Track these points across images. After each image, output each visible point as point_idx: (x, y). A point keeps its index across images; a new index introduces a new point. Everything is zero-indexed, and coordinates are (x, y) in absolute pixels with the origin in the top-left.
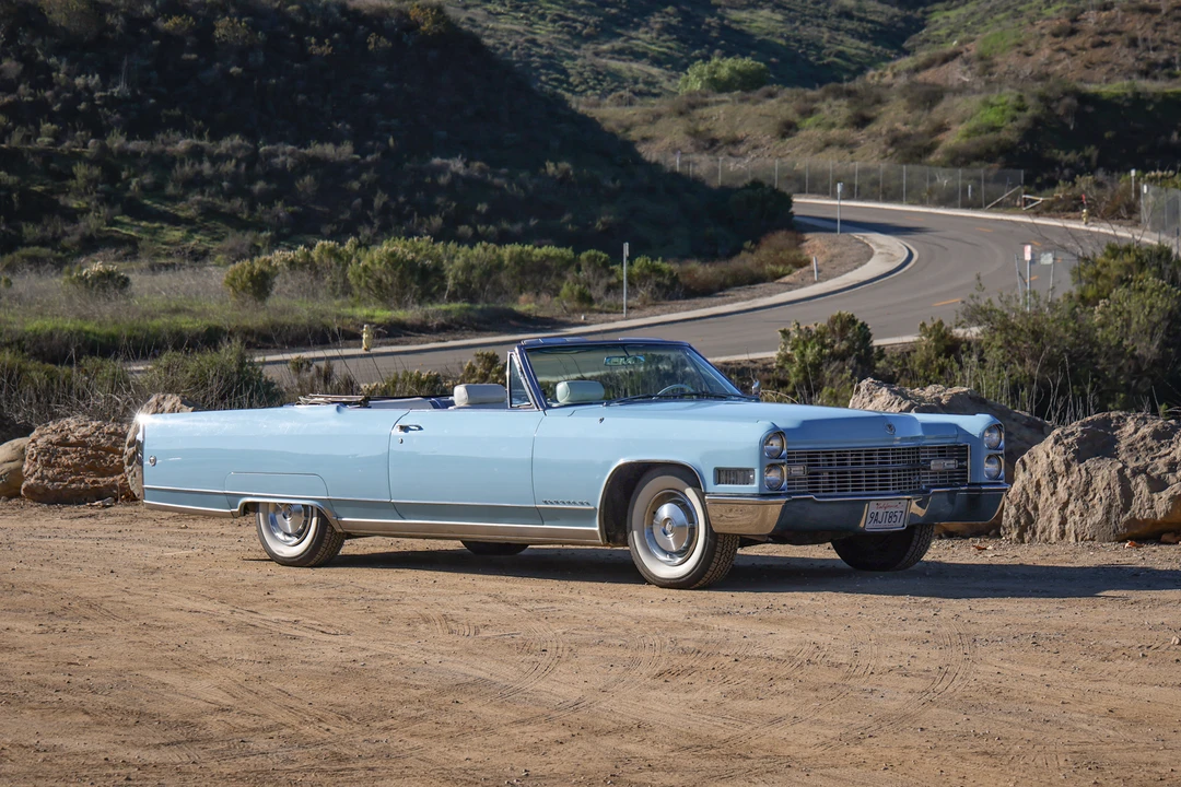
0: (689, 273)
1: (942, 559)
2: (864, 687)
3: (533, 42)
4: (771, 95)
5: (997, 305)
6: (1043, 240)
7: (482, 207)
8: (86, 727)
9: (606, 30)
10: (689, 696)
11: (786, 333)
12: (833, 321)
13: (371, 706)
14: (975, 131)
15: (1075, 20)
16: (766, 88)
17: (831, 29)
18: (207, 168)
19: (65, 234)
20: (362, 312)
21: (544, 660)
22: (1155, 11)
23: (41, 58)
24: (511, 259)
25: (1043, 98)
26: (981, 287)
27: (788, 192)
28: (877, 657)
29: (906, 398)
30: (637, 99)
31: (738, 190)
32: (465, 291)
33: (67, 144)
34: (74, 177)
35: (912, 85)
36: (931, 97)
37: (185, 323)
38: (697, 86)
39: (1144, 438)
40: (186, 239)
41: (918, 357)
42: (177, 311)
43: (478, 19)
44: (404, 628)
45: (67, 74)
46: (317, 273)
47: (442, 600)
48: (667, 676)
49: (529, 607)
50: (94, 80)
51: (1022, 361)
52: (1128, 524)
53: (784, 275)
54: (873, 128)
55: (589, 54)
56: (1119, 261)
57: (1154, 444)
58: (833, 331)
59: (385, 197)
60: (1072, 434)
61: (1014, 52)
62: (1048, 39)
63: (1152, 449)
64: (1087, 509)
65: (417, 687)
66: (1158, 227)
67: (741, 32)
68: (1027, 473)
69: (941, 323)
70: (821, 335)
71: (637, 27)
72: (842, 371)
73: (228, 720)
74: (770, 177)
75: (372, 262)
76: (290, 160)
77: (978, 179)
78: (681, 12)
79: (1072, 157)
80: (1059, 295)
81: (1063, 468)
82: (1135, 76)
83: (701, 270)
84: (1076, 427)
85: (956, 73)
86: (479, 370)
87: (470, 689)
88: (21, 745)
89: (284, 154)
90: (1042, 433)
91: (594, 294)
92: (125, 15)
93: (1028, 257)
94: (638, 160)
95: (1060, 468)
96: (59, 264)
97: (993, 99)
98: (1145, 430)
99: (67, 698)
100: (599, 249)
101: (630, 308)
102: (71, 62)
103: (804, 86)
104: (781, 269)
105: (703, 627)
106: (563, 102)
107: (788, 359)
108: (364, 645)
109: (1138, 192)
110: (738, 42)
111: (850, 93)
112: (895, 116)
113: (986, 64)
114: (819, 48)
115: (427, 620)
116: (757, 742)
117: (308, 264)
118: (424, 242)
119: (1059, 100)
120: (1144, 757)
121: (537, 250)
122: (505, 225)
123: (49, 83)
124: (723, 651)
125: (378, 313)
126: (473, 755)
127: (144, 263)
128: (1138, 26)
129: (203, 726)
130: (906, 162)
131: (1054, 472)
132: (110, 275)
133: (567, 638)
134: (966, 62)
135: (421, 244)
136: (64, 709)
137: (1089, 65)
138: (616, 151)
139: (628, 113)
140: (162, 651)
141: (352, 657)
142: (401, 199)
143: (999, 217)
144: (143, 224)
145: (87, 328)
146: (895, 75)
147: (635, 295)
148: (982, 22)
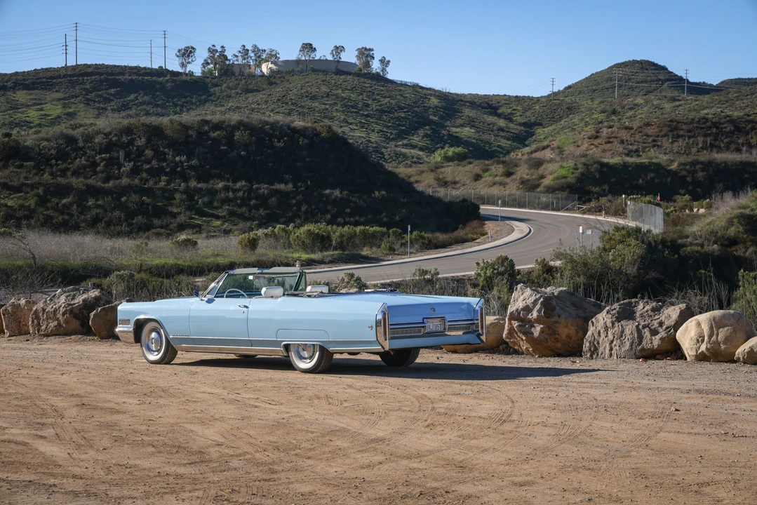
0: (436, 238)
1: (556, 367)
2: (526, 432)
3: (369, 141)
4: (470, 163)
5: (568, 252)
6: (587, 224)
7: (348, 210)
8: (153, 454)
9: (400, 136)
10: (442, 437)
11: (478, 264)
12: (498, 258)
13: (290, 442)
14: (557, 178)
15: (597, 132)
16: (468, 160)
17: (495, 136)
18: (231, 194)
19: (171, 223)
20: (296, 255)
21: (373, 418)
22: (631, 128)
23: (162, 149)
24: (360, 232)
25: (585, 164)
26: (561, 244)
27: (478, 203)
28: (531, 417)
29: (538, 293)
30: (414, 165)
31: (457, 203)
32: (340, 246)
33: (172, 185)
34: (175, 199)
35: (530, 159)
36: (538, 164)
37: (221, 260)
38: (439, 159)
39: (647, 311)
40: (222, 225)
41: (535, 274)
42: (218, 255)
43: (346, 132)
44: (308, 402)
45: (173, 156)
46: (277, 239)
47: (326, 388)
48: (431, 427)
49: (366, 391)
50: (184, 158)
51: (579, 276)
52: (641, 350)
53: (477, 239)
54: (514, 177)
55: (393, 146)
56: (620, 233)
57: (652, 314)
58: (498, 263)
59: (306, 207)
60: (615, 309)
61: (572, 145)
62: (587, 140)
63: (651, 316)
64: (622, 344)
65: (312, 433)
66: (634, 219)
67: (457, 137)
68: (594, 327)
69: (544, 259)
70: (493, 265)
71: (413, 135)
72: (503, 280)
73: (221, 450)
74: (470, 197)
75: (301, 234)
76: (266, 191)
77: (558, 198)
78: (431, 129)
79: (597, 189)
80: (594, 247)
81: (611, 325)
82: (623, 156)
83: (441, 237)
84: (616, 306)
85: (548, 154)
86: (346, 280)
87: (337, 433)
88: (119, 465)
89: (264, 189)
90: (600, 309)
91: (396, 248)
92: (197, 131)
93: (581, 231)
94: (414, 190)
95: (609, 324)
96: (168, 236)
97: (564, 165)
98: (648, 307)
99: (146, 438)
100: (398, 228)
101: (411, 253)
102: (174, 151)
103: (485, 159)
104: (475, 236)
105: (448, 401)
106: (382, 166)
107: (479, 275)
108: (288, 410)
109: (626, 204)
110: (456, 141)
111: (503, 162)
112: (523, 172)
113: (560, 150)
114: (490, 144)
115: (318, 398)
116: (477, 462)
117: (274, 235)
118: (323, 225)
119: (592, 165)
120: (667, 471)
121: (371, 229)
122: (357, 218)
123: (165, 160)
124: (458, 414)
125: (303, 256)
126: (338, 469)
127: (204, 235)
128: (624, 135)
129: (208, 454)
130: (528, 192)
131: (607, 326)
132: (188, 240)
133: (383, 407)
134: (552, 149)
135: (322, 226)
136: (143, 444)
137: (604, 151)
138: (405, 187)
139: (409, 170)
140: (194, 413)
141: (282, 417)
142: (313, 207)
143: (568, 214)
144: (204, 218)
145: (179, 263)
146: (522, 155)
147: (413, 247)
148: (558, 133)
